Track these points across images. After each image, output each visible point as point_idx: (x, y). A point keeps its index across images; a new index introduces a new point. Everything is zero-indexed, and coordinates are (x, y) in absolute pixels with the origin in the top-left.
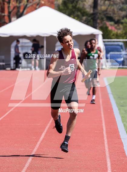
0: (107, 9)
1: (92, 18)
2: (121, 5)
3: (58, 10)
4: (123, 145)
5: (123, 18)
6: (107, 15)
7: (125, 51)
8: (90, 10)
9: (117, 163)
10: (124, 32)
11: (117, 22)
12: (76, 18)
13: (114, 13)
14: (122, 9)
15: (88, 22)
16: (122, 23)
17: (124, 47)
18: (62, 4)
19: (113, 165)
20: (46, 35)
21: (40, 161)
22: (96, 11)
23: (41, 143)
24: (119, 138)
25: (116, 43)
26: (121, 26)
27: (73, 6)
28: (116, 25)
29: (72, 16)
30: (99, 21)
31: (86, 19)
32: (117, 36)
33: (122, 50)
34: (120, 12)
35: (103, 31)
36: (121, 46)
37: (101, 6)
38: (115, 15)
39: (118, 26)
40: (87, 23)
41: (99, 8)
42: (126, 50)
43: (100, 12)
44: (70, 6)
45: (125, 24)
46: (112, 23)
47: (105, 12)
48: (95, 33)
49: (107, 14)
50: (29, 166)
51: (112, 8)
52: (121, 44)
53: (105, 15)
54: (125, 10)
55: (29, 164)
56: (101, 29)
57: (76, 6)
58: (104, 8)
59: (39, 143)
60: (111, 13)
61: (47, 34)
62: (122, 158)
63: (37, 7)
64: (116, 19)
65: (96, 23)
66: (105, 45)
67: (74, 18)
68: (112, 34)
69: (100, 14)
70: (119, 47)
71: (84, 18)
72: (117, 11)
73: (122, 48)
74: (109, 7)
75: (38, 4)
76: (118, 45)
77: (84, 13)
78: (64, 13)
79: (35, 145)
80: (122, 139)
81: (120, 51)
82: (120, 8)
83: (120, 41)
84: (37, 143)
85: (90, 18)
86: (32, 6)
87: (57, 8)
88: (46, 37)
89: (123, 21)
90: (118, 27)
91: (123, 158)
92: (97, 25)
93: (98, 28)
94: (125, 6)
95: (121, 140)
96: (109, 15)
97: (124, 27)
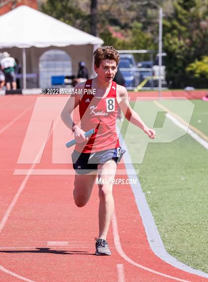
0: (110, 8)
1: (89, 22)
2: (130, 3)
3: (41, 12)
4: (134, 197)
5: (132, 21)
6: (110, 17)
7: (136, 66)
8: (86, 11)
9: (126, 222)
10: (134, 40)
11: (125, 27)
12: (67, 21)
13: (120, 14)
14: (130, 9)
15: (84, 27)
16: (131, 28)
17: (134, 61)
18: (47, 3)
19: (120, 225)
20: (25, 47)
21: (20, 221)
22: (95, 11)
23: (20, 195)
24: (128, 187)
25: (123, 56)
26: (130, 32)
27: (63, 6)
28: (123, 31)
29: (62, 19)
30: (98, 25)
31: (81, 22)
32: (124, 46)
33: (131, 65)
34: (128, 13)
35: (104, 40)
36: (130, 60)
37: (102, 4)
38: (121, 17)
39: (126, 31)
40: (82, 28)
41: (99, 7)
42: (137, 64)
43: (101, 13)
44: (59, 6)
45: (134, 30)
46: (117, 28)
47: (107, 13)
48: (93, 43)
49: (110, 15)
50: (4, 228)
51: (117, 7)
52: (130, 56)
53: (107, 17)
54: (134, 10)
55: (3, 224)
56: (102, 36)
57: (66, 5)
58: (105, 7)
59: (17, 195)
60: (115, 14)
61: (26, 45)
62: (132, 215)
63: (14, 7)
64: (123, 22)
65: (96, 28)
67: (64, 22)
68: (116, 44)
69: (100, 15)
70: (127, 61)
71: (78, 22)
72: (125, 12)
73: (131, 62)
74: (113, 6)
75: (13, 3)
76: (126, 58)
77: (78, 16)
78: (51, 15)
79: (12, 199)
80: (133, 189)
81: (129, 67)
82: (128, 6)
83: (129, 53)
84: (14, 196)
85: (86, 22)
86: (6, 5)
87: (40, 8)
88: (26, 49)
89: (132, 25)
90: (125, 34)
91: (135, 215)
92: (97, 31)
93: (98, 35)
94: (135, 5)
95: (132, 191)
96: (113, 18)
97: (134, 34)
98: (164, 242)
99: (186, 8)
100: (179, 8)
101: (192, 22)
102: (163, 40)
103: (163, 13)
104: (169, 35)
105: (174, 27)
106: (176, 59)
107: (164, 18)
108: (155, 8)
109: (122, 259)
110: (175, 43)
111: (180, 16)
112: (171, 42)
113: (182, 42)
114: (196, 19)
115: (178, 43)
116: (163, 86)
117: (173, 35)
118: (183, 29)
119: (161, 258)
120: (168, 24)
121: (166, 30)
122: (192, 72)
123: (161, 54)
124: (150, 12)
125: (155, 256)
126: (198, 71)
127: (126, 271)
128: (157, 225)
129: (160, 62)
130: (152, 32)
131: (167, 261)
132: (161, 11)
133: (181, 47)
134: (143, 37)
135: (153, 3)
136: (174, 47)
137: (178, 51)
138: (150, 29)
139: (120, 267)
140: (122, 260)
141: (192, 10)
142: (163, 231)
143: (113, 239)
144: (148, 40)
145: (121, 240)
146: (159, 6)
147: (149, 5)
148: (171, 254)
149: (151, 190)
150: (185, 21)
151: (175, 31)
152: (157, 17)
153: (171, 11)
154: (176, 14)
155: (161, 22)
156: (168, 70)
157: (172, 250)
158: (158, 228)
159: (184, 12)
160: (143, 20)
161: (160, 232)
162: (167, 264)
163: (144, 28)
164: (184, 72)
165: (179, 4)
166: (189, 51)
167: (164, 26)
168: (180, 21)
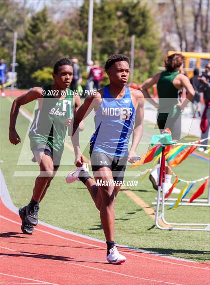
98: (12, 197)
99: (34, 32)
100: (29, 32)
101: (38, 42)
102: (17, 55)
103: (18, 35)
104: (21, 51)
105: (24, 46)
106: (25, 68)
107: (18, 39)
108: (12, 31)
110: (24, 57)
111: (29, 38)
112: (22, 55)
113: (30, 57)
114: (40, 41)
115: (27, 57)
116: (15, 86)
117: (24, 51)
118: (31, 47)
119: (10, 209)
120: (20, 43)
121: (19, 48)
122: (36, 78)
123: (14, 64)
124: (8, 34)
125: (5, 207)
126: (40, 77)
128: (7, 185)
129: (14, 69)
130: (9, 48)
132: (16, 35)
133: (28, 60)
134: (2, 51)
135: (11, 27)
136: (24, 60)
137: (26, 63)
138: (7, 45)
141: (38, 34)
142: (11, 189)
144: (5, 54)
146: (14, 30)
147: (8, 29)
148: (17, 206)
149: (4, 160)
150: (33, 41)
151: (25, 49)
152: (13, 38)
153: (23, 35)
154: (26, 37)
155: (16, 42)
156: (19, 76)
157: (18, 203)
158: (8, 187)
159: (32, 35)
160: (3, 39)
161: (9, 190)
163: (3, 45)
164: (30, 77)
165: (30, 29)
166: (35, 64)
167: (18, 45)
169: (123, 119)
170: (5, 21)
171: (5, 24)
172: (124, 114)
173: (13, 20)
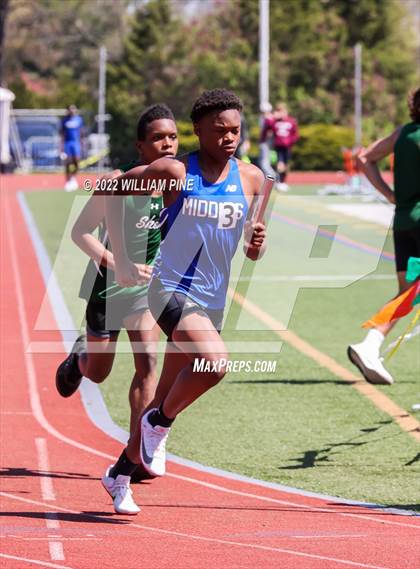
0: (25, 45)
2: (54, 38)
5: (58, 65)
6: (25, 59)
10: (60, 93)
11: (47, 74)
14: (56, 46)
16: (56, 77)
26: (54, 83)
28: (43, 81)
32: (45, 104)
34: (51, 51)
35: (14, 92)
37: (12, 38)
39: (48, 81)
41: (6, 43)
46: (35, 76)
51: (35, 44)
53: (20, 58)
54: (61, 48)
58: (18, 43)
60: (31, 53)
64: (44, 65)
66: (19, 123)
68: (34, 99)
70: (50, 128)
72: (46, 51)
73: (55, 130)
74: (29, 43)
76: (48, 123)
81: (51, 135)
82: (52, 42)
83: (54, 114)
89: (58, 71)
92: (4, 81)
93: (4, 84)
94: (64, 40)
96: (28, 60)
97: (61, 85)
98: (107, 404)
99: (142, 46)
100: (132, 47)
101: (151, 68)
102: (106, 96)
103: (108, 53)
104: (115, 88)
105: (123, 76)
106: (126, 125)
107: (108, 62)
108: (93, 45)
109: (44, 430)
110: (124, 101)
111: (133, 60)
112: (119, 97)
113: (135, 99)
114: (156, 65)
115: (129, 101)
116: (105, 166)
117: (122, 88)
118: (136, 78)
120: (114, 71)
121: (111, 80)
123: (102, 117)
124: (86, 52)
125: (95, 427)
127: (49, 449)
129: (101, 128)
130: (88, 83)
131: (112, 436)
132: (103, 53)
133: (132, 107)
134: (75, 89)
135: (90, 38)
136: (123, 107)
137: (128, 112)
138: (85, 77)
139: (41, 442)
140: (43, 433)
141: (152, 50)
142: (106, 388)
143: (29, 400)
144: (81, 94)
145: (42, 402)
146: (99, 44)
147: (84, 42)
148: (120, 425)
150: (140, 66)
151: (125, 83)
153: (118, 53)
154: (126, 57)
155: (103, 68)
156: (112, 142)
159: (139, 52)
160: (75, 64)
162: (112, 440)
163: (77, 76)
165: (133, 41)
167: (108, 74)
168: (132, 66)
169: (224, 226)
170: (79, 23)
171: (79, 32)
172: (227, 216)
173: (96, 21)
